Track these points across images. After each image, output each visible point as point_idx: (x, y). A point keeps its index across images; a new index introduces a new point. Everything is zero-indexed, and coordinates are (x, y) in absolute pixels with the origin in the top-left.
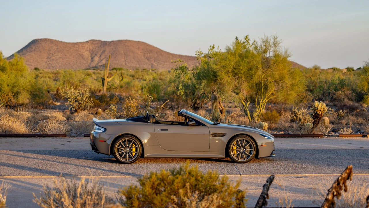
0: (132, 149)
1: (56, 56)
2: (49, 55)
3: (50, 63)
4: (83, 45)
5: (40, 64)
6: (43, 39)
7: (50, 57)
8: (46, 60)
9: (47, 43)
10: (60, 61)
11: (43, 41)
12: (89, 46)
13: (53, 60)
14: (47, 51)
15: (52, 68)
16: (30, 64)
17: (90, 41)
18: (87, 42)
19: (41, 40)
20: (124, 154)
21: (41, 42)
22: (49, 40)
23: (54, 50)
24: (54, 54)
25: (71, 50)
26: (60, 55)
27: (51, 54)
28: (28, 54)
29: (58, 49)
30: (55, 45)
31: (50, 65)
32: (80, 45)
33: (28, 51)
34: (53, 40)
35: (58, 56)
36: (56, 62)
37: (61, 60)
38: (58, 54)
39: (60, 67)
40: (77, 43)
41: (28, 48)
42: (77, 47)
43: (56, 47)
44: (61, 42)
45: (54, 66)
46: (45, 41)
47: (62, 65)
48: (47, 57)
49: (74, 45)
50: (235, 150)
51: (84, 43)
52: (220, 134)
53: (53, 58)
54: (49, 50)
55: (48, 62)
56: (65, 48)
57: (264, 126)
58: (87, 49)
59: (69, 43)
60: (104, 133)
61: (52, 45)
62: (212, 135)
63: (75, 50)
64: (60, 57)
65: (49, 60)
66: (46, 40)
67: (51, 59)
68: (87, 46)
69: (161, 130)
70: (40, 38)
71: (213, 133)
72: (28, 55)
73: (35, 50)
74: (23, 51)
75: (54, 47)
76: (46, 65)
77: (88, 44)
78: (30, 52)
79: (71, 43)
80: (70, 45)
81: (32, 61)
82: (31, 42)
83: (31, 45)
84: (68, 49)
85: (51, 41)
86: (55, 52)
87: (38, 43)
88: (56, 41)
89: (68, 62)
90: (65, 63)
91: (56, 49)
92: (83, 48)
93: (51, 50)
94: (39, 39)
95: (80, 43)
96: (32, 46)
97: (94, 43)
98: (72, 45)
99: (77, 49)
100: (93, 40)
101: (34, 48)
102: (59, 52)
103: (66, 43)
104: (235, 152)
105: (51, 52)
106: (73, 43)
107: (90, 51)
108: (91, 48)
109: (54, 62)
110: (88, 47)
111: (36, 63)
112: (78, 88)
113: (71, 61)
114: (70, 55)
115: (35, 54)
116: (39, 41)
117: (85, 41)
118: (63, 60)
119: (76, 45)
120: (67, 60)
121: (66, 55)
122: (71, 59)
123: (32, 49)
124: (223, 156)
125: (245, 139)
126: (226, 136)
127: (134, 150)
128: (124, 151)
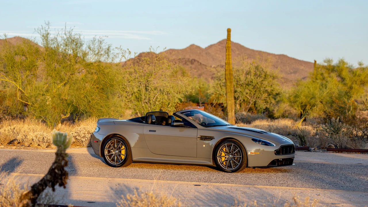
0: (121, 151)
20: (113, 156)
50: (223, 156)
60: (97, 133)
62: (200, 138)
69: (150, 131)
104: (223, 159)
124: (211, 163)
125: (233, 144)
126: (213, 139)
127: (123, 152)
128: (113, 153)
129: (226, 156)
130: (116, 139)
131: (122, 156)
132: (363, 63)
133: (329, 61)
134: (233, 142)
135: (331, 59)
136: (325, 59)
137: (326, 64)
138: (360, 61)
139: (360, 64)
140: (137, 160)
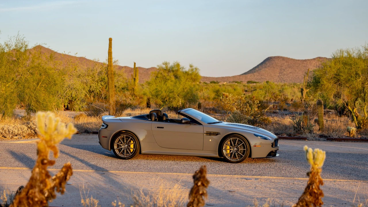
0: (130, 145)
1: (287, 71)
2: (281, 70)
3: (282, 78)
4: (311, 62)
5: (273, 78)
6: (276, 57)
7: (282, 72)
8: (278, 75)
9: (279, 60)
10: (290, 76)
11: (276, 58)
12: (316, 62)
13: (284, 74)
14: (280, 67)
15: (283, 81)
16: (265, 78)
17: (317, 58)
18: (314, 59)
19: (274, 57)
20: (123, 149)
21: (274, 60)
22: (281, 57)
23: (285, 66)
24: (285, 69)
25: (300, 66)
26: (291, 70)
27: (282, 69)
28: (263, 69)
29: (289, 65)
30: (287, 62)
31: (282, 79)
32: (308, 62)
33: (263, 67)
34: (285, 57)
35: (289, 71)
36: (287, 76)
37: (291, 74)
38: (289, 69)
39: (290, 80)
40: (305, 60)
41: (263, 64)
42: (306, 63)
43: (287, 64)
44: (292, 59)
45: (285, 80)
46: (278, 59)
47: (292, 79)
48: (279, 72)
49: (303, 62)
50: (228, 149)
51: (311, 60)
52: (214, 133)
53: (285, 73)
54: (281, 66)
55: (281, 76)
56: (295, 64)
57: (351, 130)
58: (314, 65)
59: (298, 60)
60: (106, 129)
61: (284, 62)
62: (206, 133)
63: (303, 66)
64: (291, 72)
65: (281, 75)
66: (278, 57)
67: (283, 73)
68: (314, 62)
69: (158, 127)
70: (274, 56)
71: (207, 132)
72: (263, 71)
73: (269, 66)
74: (260, 67)
75: (286, 64)
76: (278, 79)
77: (314, 61)
78: (265, 68)
79: (300, 60)
80: (299, 62)
81: (266, 75)
82: (266, 59)
83: (266, 61)
84: (297, 66)
85: (283, 58)
86: (286, 68)
87: (272, 60)
88: (287, 58)
89: (298, 76)
90: (295, 78)
91: (287, 65)
92: (310, 65)
93: (283, 66)
94: (272, 57)
95: (308, 60)
96: (267, 63)
97: (320, 60)
98: (301, 62)
99: (305, 65)
100: (320, 58)
101: (268, 64)
102: (289, 67)
103: (296, 60)
104: (228, 151)
105: (283, 68)
106: (302, 60)
107: (316, 67)
108: (318, 64)
109: (285, 76)
110: (315, 64)
111: (270, 77)
112: (278, 97)
113: (300, 76)
114: (299, 71)
115: (269, 70)
116: (273, 58)
117: (312, 58)
118: (293, 75)
119: (304, 62)
120: (297, 74)
121: (295, 71)
122: (300, 74)
123: (267, 65)
124: (217, 155)
125: (238, 139)
126: (219, 135)
127: (132, 146)
128: (123, 147)
129: (231, 149)
130: (125, 134)
131: (131, 149)
132: (193, 65)
133: (166, 64)
134: (237, 137)
135: (168, 62)
136: (163, 62)
137: (164, 66)
138: (191, 64)
139: (191, 66)
140: (146, 153)
